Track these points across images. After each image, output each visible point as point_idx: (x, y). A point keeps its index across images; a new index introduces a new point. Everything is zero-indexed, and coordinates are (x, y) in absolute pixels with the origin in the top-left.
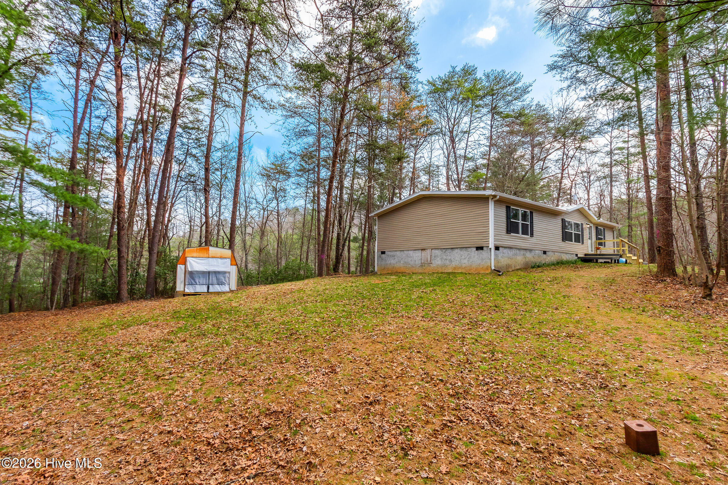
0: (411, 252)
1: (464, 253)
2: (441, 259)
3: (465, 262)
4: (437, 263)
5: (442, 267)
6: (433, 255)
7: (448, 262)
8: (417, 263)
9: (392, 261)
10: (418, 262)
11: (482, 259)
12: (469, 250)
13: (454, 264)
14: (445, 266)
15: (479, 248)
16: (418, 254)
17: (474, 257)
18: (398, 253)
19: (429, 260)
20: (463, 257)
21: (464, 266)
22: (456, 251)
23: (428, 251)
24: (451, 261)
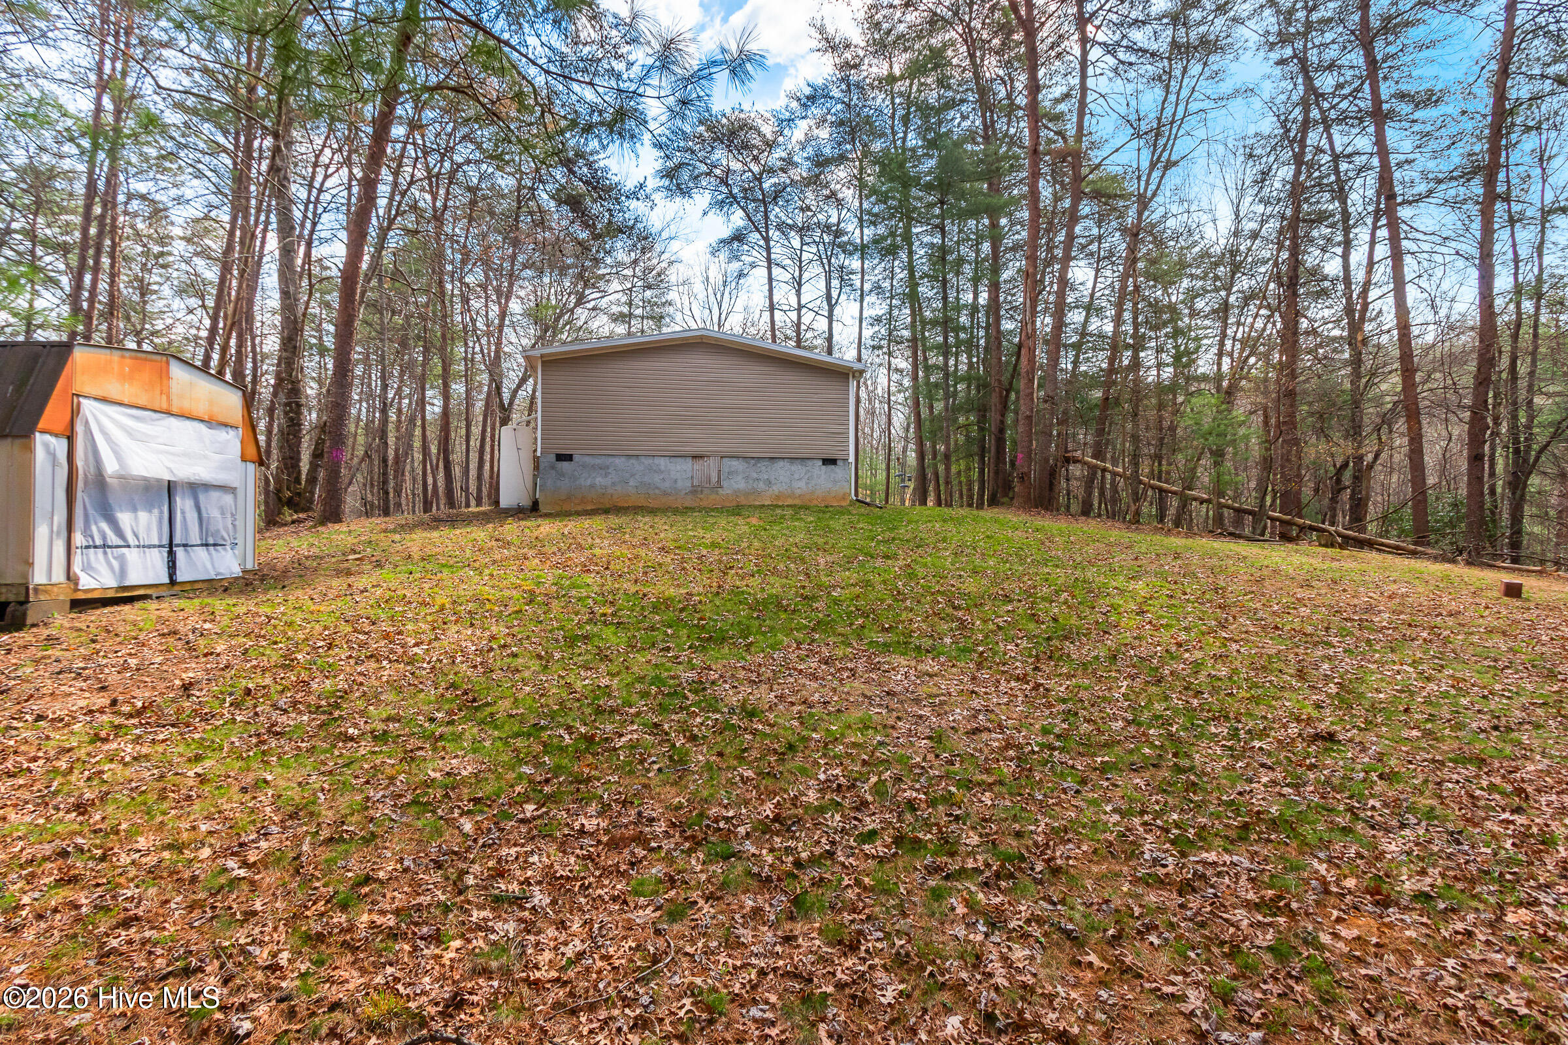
0: (662, 463)
1: (798, 469)
2: (747, 478)
3: (801, 486)
4: (736, 486)
5: (747, 494)
6: (725, 469)
7: (761, 485)
8: (680, 484)
9: (599, 480)
10: (684, 485)
11: (835, 482)
12: (810, 463)
13: (776, 489)
14: (756, 493)
15: (830, 462)
16: (687, 466)
17: (819, 477)
18: (618, 461)
19: (714, 479)
20: (796, 476)
21: (798, 492)
22: (781, 463)
23: (712, 463)
24: (769, 483)
